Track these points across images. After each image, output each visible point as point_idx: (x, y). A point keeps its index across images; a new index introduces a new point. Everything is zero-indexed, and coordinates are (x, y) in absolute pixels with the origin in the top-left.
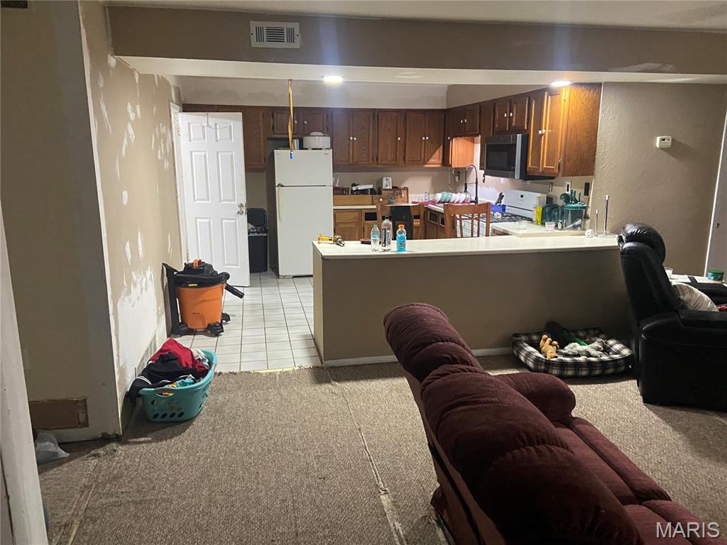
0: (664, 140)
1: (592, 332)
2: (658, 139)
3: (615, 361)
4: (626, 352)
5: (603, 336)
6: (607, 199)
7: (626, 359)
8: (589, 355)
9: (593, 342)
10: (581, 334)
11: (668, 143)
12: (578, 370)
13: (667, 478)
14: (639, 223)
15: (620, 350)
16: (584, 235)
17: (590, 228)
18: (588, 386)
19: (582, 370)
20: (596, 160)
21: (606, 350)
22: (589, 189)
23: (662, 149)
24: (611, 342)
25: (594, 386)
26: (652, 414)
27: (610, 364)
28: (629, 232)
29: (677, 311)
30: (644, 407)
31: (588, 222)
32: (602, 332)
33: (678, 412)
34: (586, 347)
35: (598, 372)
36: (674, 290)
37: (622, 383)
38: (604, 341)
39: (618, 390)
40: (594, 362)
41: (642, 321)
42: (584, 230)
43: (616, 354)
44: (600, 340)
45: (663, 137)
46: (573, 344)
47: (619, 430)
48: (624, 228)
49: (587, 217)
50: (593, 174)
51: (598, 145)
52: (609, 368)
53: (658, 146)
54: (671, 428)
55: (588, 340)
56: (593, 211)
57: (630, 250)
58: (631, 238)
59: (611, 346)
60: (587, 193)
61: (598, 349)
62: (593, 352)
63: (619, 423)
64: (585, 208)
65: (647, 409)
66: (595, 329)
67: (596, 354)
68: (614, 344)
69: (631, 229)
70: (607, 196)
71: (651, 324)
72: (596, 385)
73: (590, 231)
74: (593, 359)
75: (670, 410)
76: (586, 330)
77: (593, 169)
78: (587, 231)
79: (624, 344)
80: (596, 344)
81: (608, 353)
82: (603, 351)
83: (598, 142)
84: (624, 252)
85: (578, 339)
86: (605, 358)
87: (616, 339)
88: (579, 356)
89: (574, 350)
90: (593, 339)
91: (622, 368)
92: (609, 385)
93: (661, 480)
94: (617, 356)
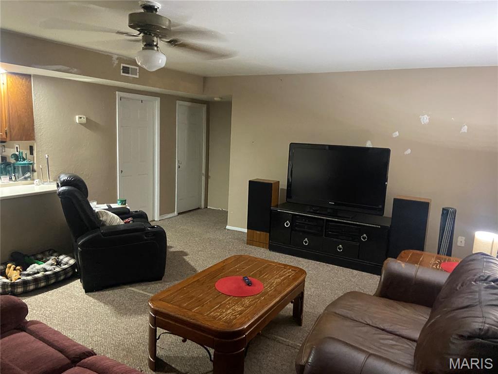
0: (81, 118)
1: (47, 253)
2: (77, 117)
3: (64, 270)
4: (72, 262)
5: (55, 254)
6: (47, 157)
7: (73, 267)
8: (45, 270)
9: (49, 260)
10: (39, 256)
11: (84, 120)
12: (38, 284)
13: (101, 339)
14: (69, 173)
15: (67, 261)
16: (34, 184)
17: (38, 179)
18: (47, 293)
19: (41, 283)
20: (35, 130)
21: (58, 263)
22: (33, 150)
23: (81, 124)
24: (61, 257)
25: (50, 292)
26: (91, 298)
27: (61, 273)
28: (62, 180)
29: (99, 228)
30: (86, 296)
31: (35, 174)
32: (55, 252)
33: (107, 292)
34: (44, 265)
35: (53, 281)
36: (96, 215)
37: (71, 283)
38: (56, 258)
39: (68, 289)
40: (49, 275)
41: (79, 238)
42: (33, 180)
43: (65, 265)
44: (53, 257)
45: (80, 116)
46: (33, 265)
47: (69, 317)
48: (59, 177)
49: (34, 171)
50: (34, 139)
51: (35, 119)
52: (60, 276)
53: (78, 122)
54: (103, 304)
55: (44, 259)
56: (38, 167)
57: (64, 192)
58: (64, 183)
59: (62, 260)
60: (32, 153)
61: (52, 265)
62: (48, 268)
63: (69, 312)
64: (31, 164)
65: (88, 296)
66: (50, 250)
67: (50, 269)
68: (63, 258)
69: (64, 177)
70: (47, 155)
71: (83, 240)
72: (52, 291)
73: (37, 180)
74: (48, 273)
75: (102, 293)
76: (43, 253)
77: (34, 136)
78: (35, 182)
79: (71, 256)
80: (50, 262)
81: (60, 265)
82: (56, 265)
83: (34, 117)
84: (60, 194)
85: (36, 261)
86: (58, 269)
87: (65, 254)
88: (38, 273)
89: (35, 270)
90: (48, 258)
91: (70, 274)
92: (61, 288)
93: (97, 341)
94: (66, 266)
